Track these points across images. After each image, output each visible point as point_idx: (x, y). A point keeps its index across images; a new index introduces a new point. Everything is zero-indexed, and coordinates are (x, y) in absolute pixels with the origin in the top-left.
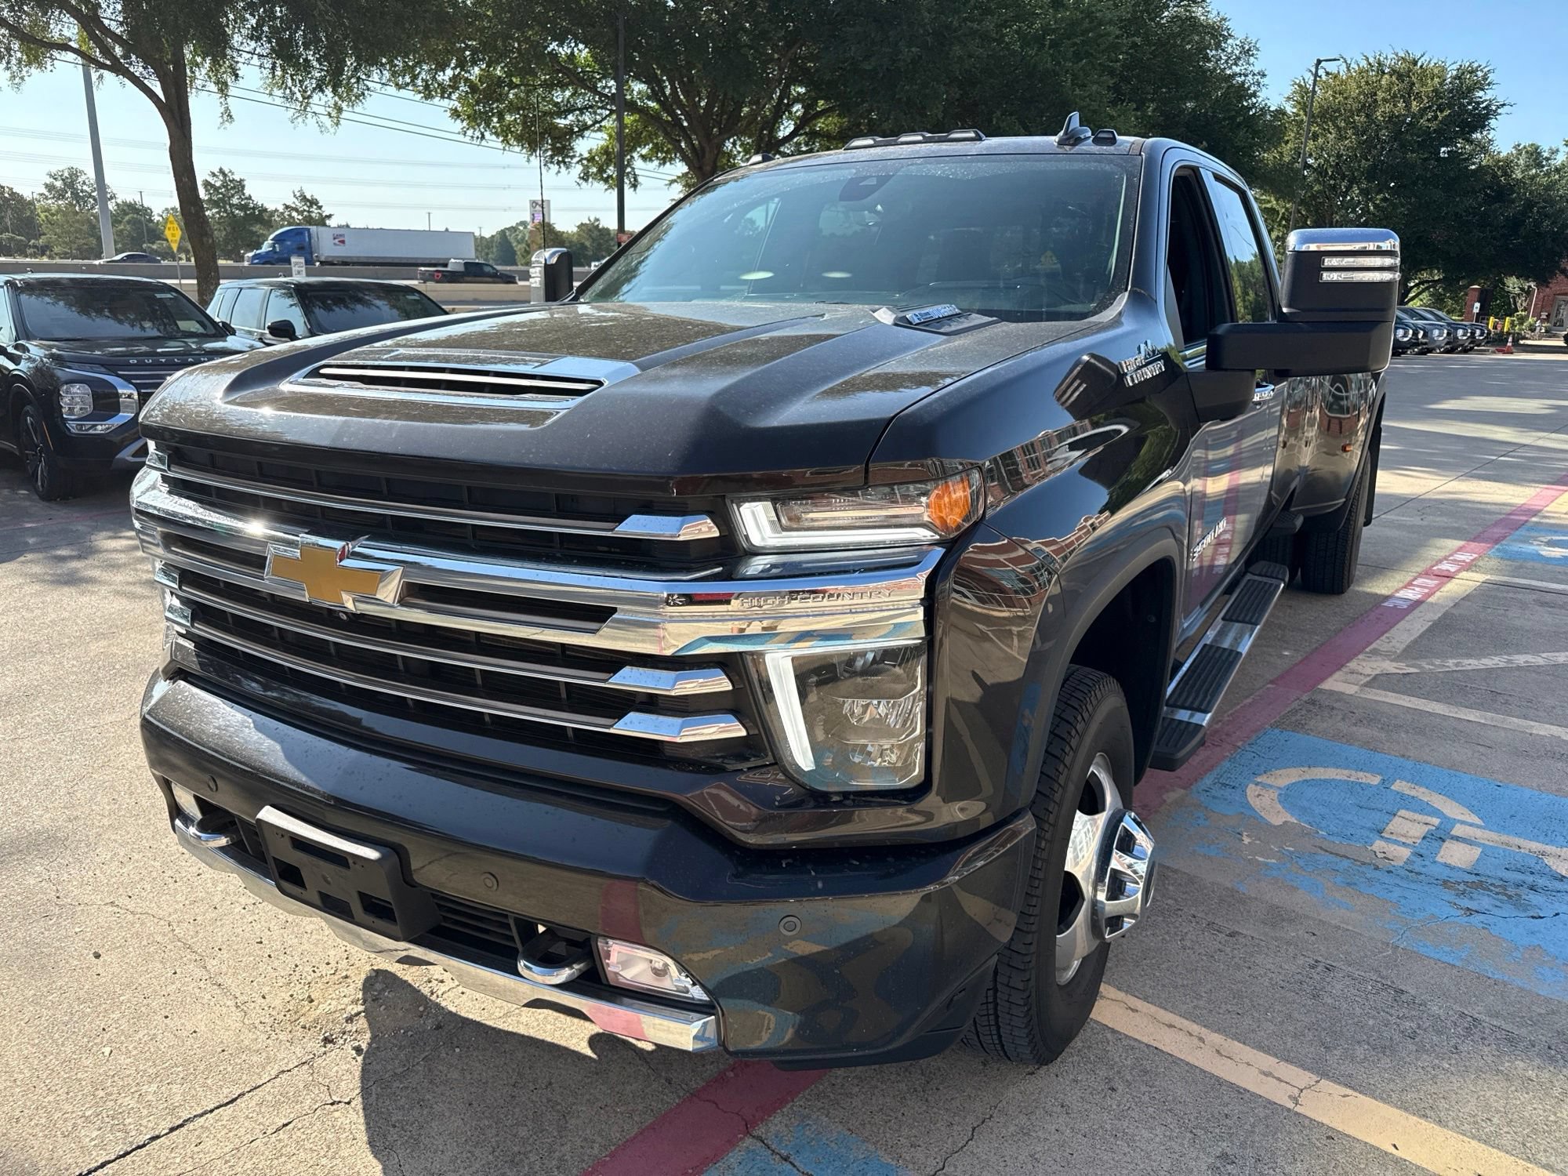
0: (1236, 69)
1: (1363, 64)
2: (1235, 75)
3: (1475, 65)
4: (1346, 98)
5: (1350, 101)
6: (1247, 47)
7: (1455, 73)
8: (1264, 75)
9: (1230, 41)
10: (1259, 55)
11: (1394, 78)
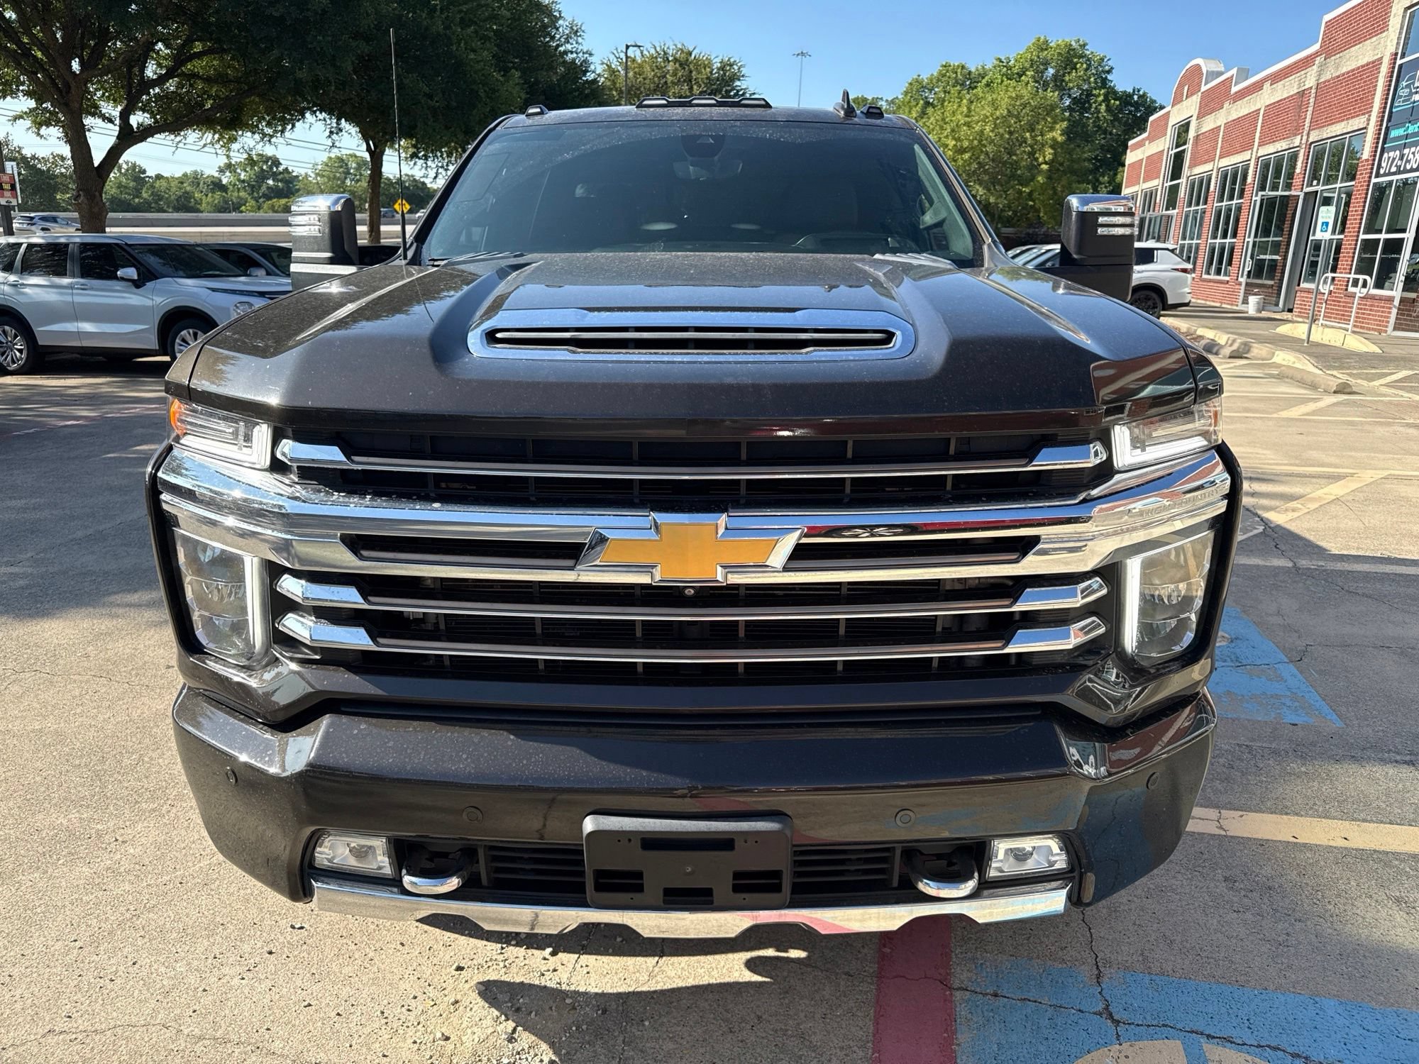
0: (569, 47)
1: (653, 51)
2: (566, 53)
3: (732, 60)
4: (644, 79)
5: (647, 81)
6: (575, 28)
7: (719, 65)
8: (591, 55)
9: (561, 22)
10: (585, 36)
11: (677, 65)
